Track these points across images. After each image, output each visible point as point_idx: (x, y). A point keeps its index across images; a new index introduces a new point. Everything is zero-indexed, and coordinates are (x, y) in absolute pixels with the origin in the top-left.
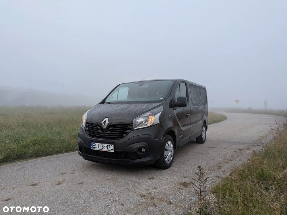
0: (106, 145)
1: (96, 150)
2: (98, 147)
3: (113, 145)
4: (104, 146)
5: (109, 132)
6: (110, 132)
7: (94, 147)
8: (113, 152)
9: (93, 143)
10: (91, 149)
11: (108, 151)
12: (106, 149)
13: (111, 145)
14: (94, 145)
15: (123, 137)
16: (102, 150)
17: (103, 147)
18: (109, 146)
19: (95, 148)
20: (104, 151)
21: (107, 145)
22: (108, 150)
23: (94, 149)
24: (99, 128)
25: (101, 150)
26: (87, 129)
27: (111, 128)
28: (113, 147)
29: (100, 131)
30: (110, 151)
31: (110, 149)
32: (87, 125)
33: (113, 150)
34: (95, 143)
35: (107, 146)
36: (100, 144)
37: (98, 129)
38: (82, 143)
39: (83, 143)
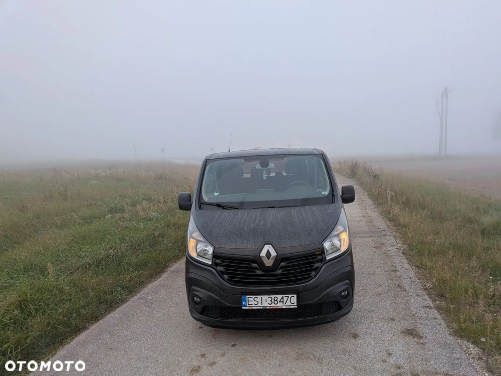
0: (279, 297)
1: (256, 308)
2: (260, 303)
3: (295, 296)
4: (276, 299)
5: (280, 272)
7: (250, 303)
8: (296, 307)
9: (247, 296)
10: (243, 308)
11: (283, 307)
12: (280, 304)
13: (290, 296)
14: (250, 299)
15: (311, 278)
16: (271, 308)
17: (273, 300)
18: (285, 299)
19: (254, 305)
20: (276, 308)
21: (281, 296)
22: (284, 305)
23: (251, 308)
24: (255, 265)
25: (268, 308)
26: (221, 268)
27: (283, 264)
29: (258, 272)
30: (288, 307)
31: (288, 303)
32: (218, 261)
33: (295, 304)
34: (254, 297)
35: (283, 298)
36: (265, 297)
38: (215, 300)
39: (217, 298)
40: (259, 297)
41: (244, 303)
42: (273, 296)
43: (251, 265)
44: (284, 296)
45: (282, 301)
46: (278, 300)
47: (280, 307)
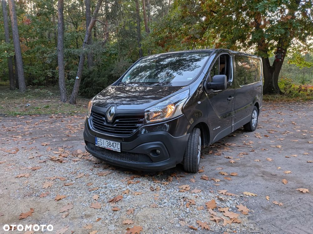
6: (116, 126)
7: (99, 143)
12: (112, 147)
14: (99, 140)
24: (104, 119)
27: (117, 120)
28: (119, 146)
33: (120, 150)
34: (100, 139)
35: (113, 143)
37: (104, 121)
40: (103, 140)
41: (96, 142)
42: (109, 141)
43: (102, 118)
44: (114, 142)
45: (113, 145)
46: (111, 144)
47: (112, 150)
